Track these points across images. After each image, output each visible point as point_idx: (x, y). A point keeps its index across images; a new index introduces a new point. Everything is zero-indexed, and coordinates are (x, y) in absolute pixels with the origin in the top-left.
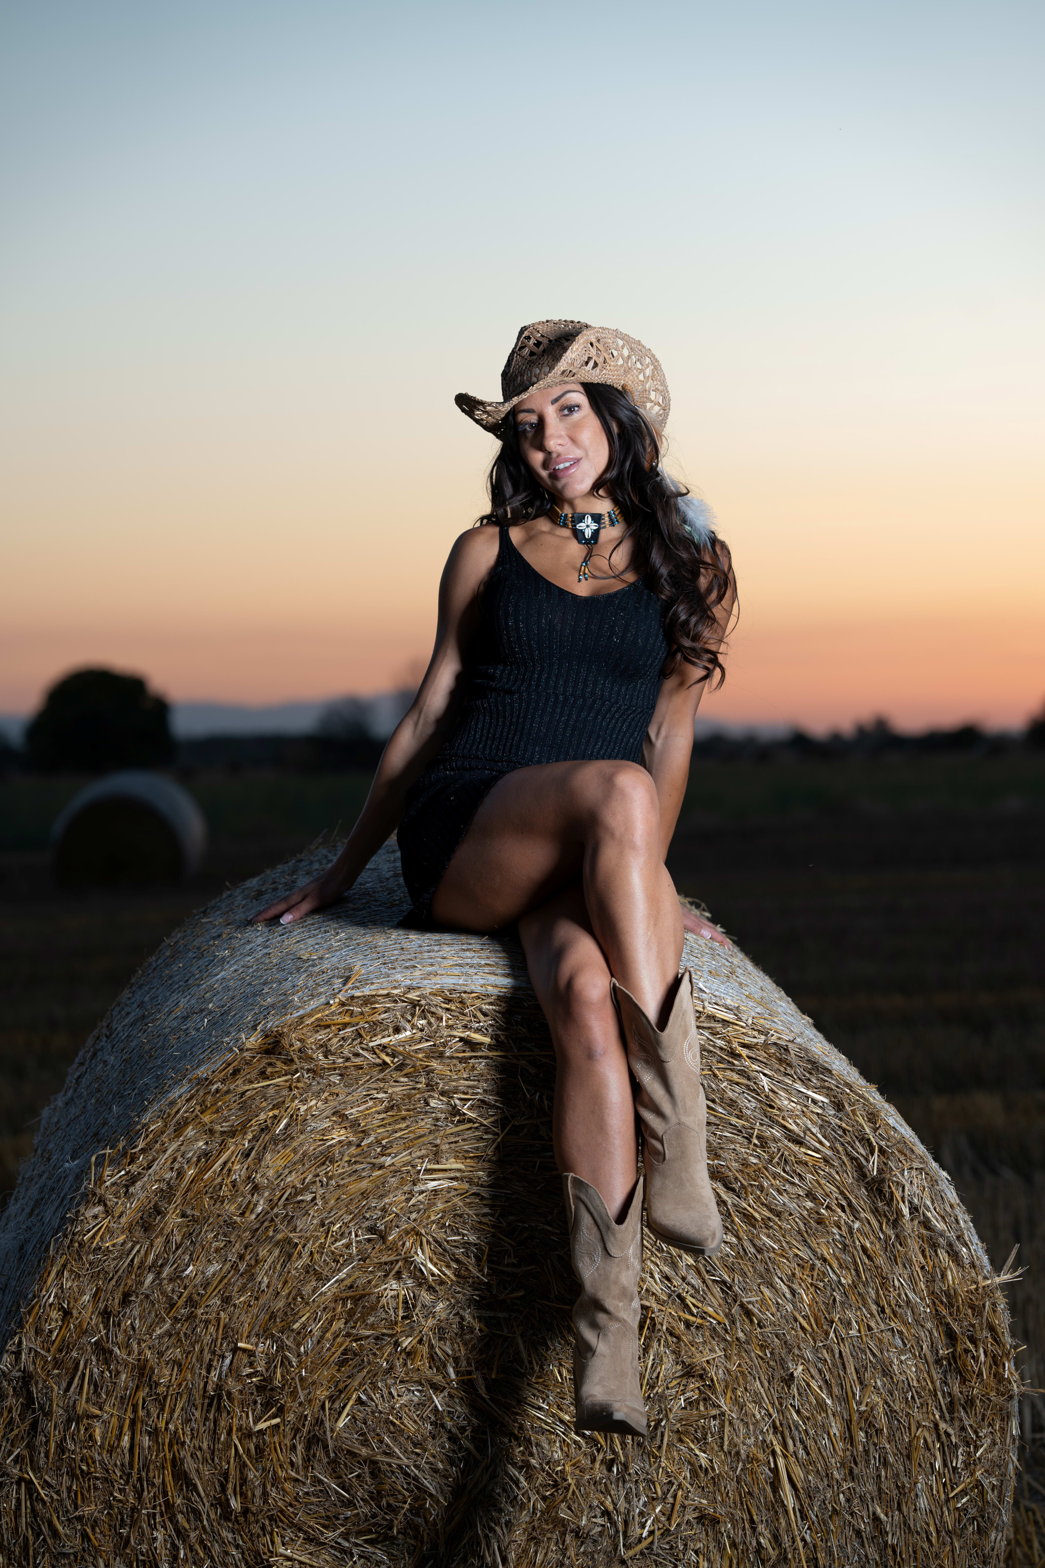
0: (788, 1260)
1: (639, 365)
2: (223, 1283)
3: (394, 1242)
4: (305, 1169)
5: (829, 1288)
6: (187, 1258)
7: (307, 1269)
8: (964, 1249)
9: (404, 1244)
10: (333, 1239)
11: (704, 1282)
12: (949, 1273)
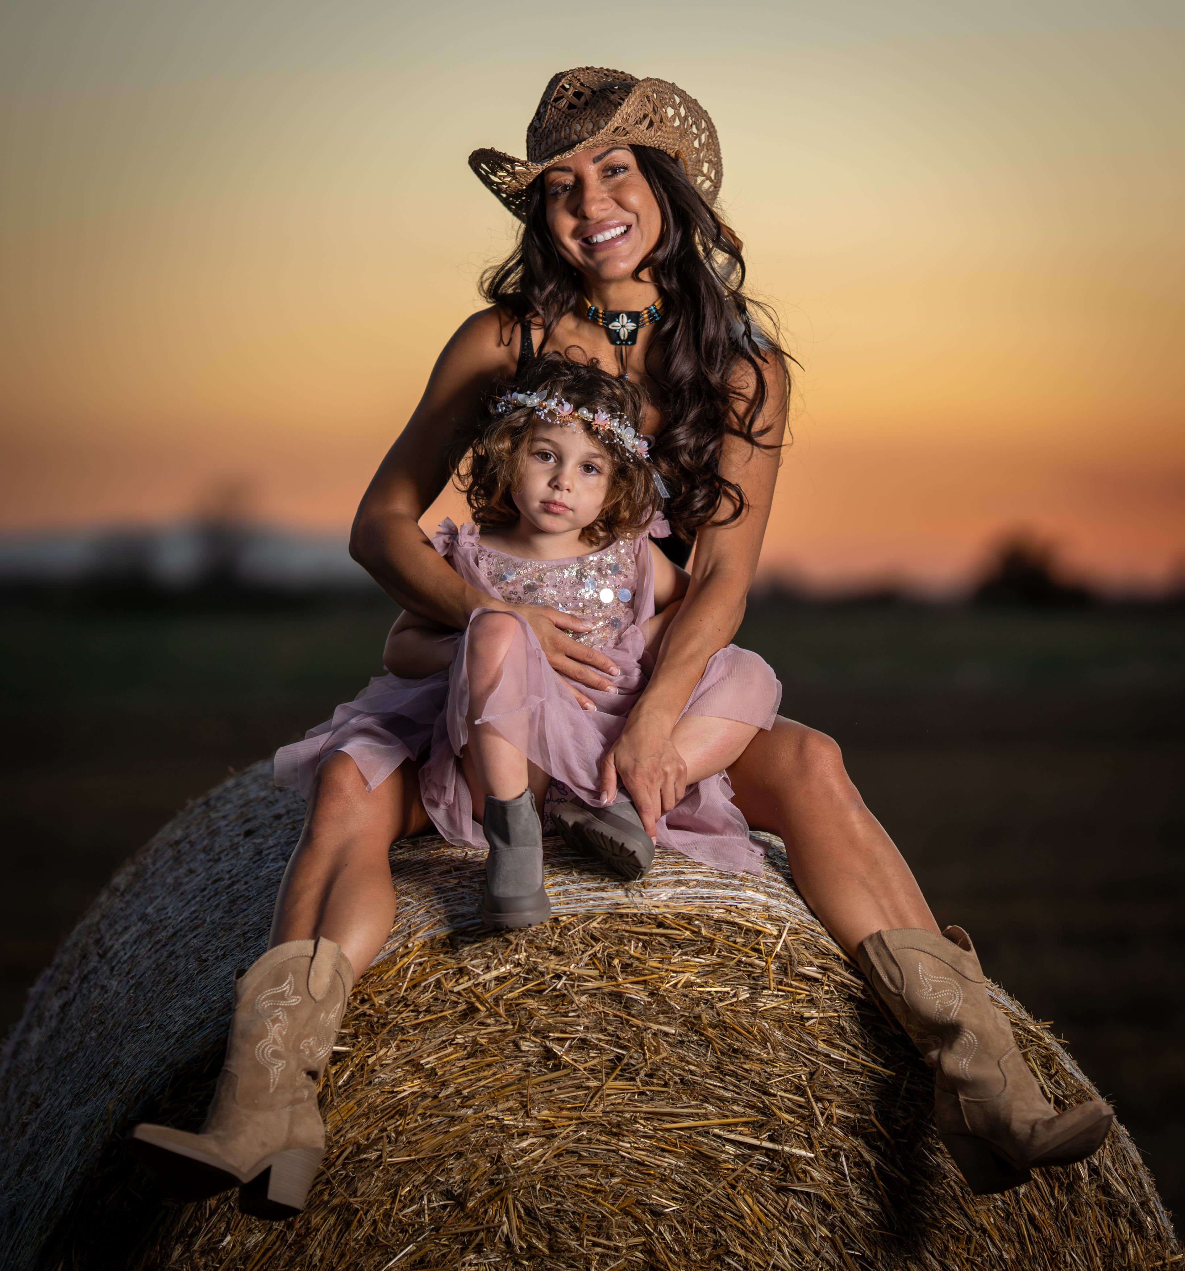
0: (939, 1231)
1: (694, 130)
2: (267, 1257)
3: (475, 1209)
4: (369, 1123)
5: (988, 1264)
6: (223, 1226)
7: (368, 1240)
8: (1149, 1219)
9: (486, 1212)
10: (402, 1205)
11: (841, 1257)
12: (1130, 1246)
